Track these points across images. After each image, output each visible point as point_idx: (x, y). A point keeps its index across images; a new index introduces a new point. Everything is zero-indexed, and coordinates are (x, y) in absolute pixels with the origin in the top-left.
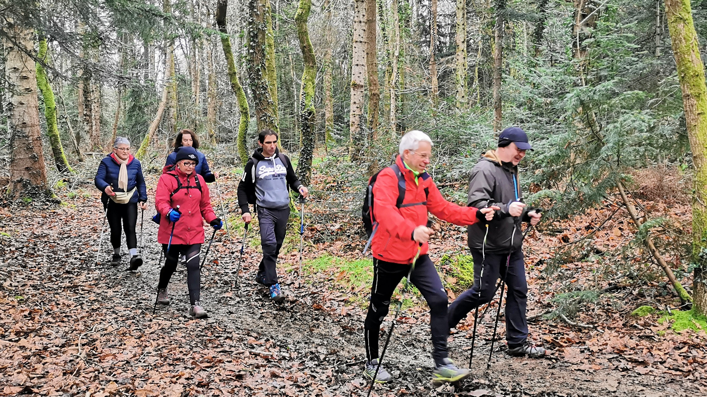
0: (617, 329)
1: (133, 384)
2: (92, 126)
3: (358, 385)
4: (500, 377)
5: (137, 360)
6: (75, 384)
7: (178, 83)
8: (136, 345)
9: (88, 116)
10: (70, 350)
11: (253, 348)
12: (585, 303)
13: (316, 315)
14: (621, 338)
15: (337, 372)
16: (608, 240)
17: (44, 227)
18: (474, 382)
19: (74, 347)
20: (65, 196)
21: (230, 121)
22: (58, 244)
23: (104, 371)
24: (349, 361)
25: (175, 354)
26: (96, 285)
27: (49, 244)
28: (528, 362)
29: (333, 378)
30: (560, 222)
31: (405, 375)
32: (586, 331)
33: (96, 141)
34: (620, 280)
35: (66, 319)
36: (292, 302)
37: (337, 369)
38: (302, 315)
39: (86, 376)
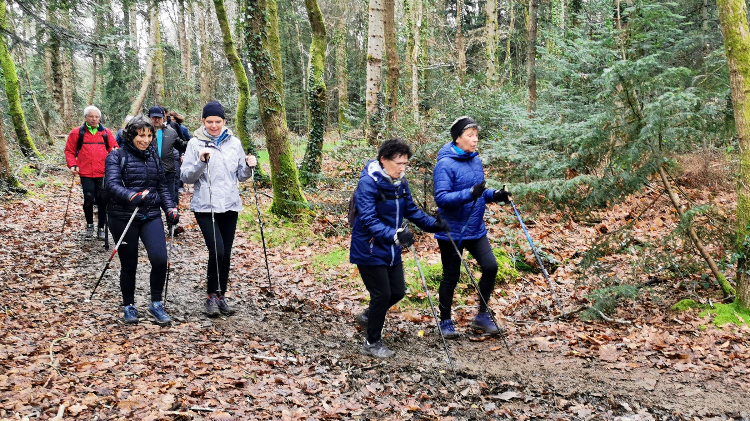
0: (656, 325)
1: (115, 395)
2: (63, 104)
3: (373, 391)
4: (531, 378)
5: (120, 369)
6: (47, 397)
7: (165, 54)
8: (119, 352)
9: (58, 92)
10: (40, 359)
11: (256, 352)
12: (623, 298)
13: (328, 316)
14: (660, 333)
15: (351, 377)
16: (649, 231)
17: (8, 220)
18: (502, 384)
19: (45, 355)
20: (32, 185)
21: (227, 99)
22: (25, 240)
23: (81, 382)
24: (364, 365)
25: (164, 361)
26: (71, 285)
27: (13, 240)
28: (561, 362)
29: (347, 384)
30: (598, 211)
31: (427, 378)
32: (624, 328)
33: (68, 121)
34: (660, 273)
35: (34, 324)
36: (300, 302)
37: (351, 373)
38: (311, 316)
39: (59, 387)
